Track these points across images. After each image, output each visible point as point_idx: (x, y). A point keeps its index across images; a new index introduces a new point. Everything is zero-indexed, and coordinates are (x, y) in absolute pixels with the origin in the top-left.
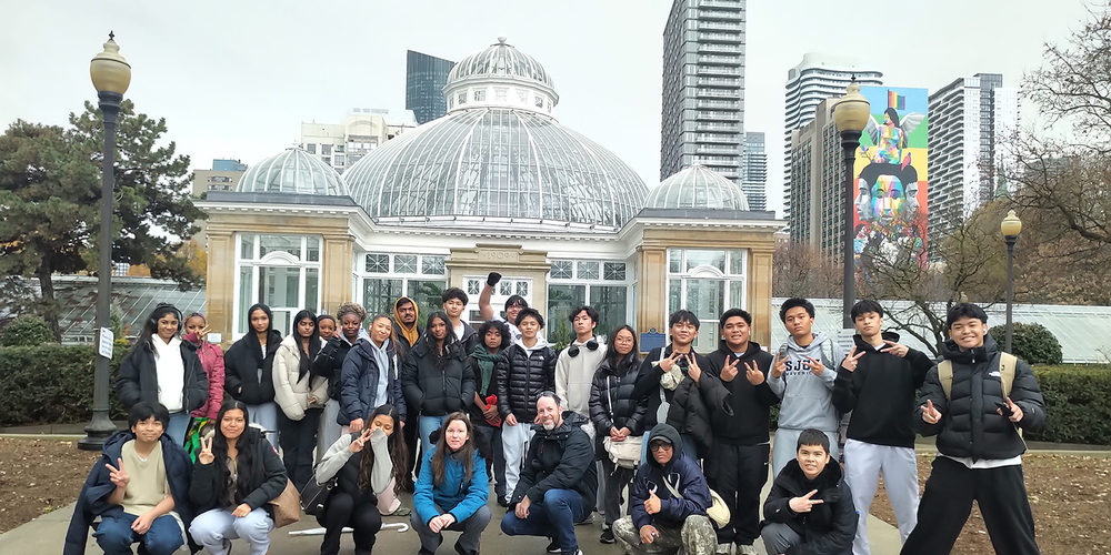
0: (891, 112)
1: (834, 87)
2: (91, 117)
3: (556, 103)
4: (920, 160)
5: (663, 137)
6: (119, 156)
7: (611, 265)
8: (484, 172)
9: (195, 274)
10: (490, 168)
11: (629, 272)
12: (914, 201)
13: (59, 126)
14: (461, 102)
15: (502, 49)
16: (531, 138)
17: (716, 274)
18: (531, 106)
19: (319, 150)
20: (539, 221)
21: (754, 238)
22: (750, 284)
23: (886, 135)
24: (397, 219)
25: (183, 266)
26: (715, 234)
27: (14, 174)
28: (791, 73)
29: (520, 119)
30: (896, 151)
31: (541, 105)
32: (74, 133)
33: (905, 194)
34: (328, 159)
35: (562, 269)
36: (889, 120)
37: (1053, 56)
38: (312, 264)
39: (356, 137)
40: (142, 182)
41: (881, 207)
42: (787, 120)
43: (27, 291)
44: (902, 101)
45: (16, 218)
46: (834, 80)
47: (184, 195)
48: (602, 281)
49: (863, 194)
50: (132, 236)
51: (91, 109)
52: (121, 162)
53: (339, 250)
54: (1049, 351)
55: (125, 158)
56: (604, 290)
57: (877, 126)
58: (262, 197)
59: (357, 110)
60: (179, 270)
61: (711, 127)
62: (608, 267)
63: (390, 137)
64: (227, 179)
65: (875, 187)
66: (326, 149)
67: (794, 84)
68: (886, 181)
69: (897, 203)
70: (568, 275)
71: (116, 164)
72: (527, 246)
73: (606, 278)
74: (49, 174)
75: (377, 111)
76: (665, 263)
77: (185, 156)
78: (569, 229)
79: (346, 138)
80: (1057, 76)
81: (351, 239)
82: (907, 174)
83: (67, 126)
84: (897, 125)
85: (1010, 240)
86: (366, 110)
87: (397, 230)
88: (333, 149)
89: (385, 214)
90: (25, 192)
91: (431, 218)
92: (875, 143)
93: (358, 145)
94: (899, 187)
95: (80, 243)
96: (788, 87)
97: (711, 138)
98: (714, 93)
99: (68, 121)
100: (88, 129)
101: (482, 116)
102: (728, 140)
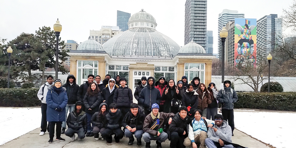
0: (246, 25)
1: (231, 19)
2: (41, 31)
3: (156, 26)
4: (254, 38)
5: (185, 33)
6: (47, 41)
7: (170, 67)
8: (138, 44)
9: (66, 70)
10: (139, 43)
11: (175, 69)
12: (253, 49)
13: (33, 34)
14: (132, 26)
15: (142, 12)
16: (150, 35)
17: (197, 70)
18: (150, 27)
19: (95, 37)
20: (152, 56)
21: (207, 60)
22: (206, 72)
23: (245, 31)
24: (116, 56)
25: (63, 68)
26: (197, 60)
27: (22, 46)
28: (220, 15)
29: (147, 30)
30: (248, 36)
31: (152, 27)
32: (36, 35)
33: (250, 47)
34: (97, 40)
35: (158, 68)
36: (246, 27)
37: (285, 12)
38: (96, 68)
39: (104, 34)
40: (53, 47)
41: (244, 51)
42: (219, 28)
43: (25, 75)
44: (249, 22)
45: (23, 57)
46: (231, 17)
47: (63, 50)
48: (168, 72)
49: (239, 47)
50: (50, 61)
51: (40, 30)
52: (48, 43)
53: (102, 64)
54: (280, 89)
55: (49, 42)
56: (169, 74)
57: (243, 29)
58: (83, 51)
59: (104, 27)
60: (62, 69)
61: (198, 30)
62: (170, 68)
63: (113, 34)
64: (71, 45)
65: (242, 46)
66: (96, 37)
67: (220, 18)
68: (245, 44)
69: (248, 50)
70: (159, 70)
71: (47, 43)
72: (149, 63)
73: (169, 71)
74: (31, 46)
75: (109, 27)
76: (184, 67)
77: (63, 41)
78: (160, 58)
79: (102, 34)
80: (286, 17)
81: (105, 62)
82: (251, 42)
83: (35, 34)
84: (248, 29)
85: (269, 61)
86: (107, 27)
87: (116, 59)
88: (98, 37)
89: (113, 55)
90: (25, 50)
91: (125, 56)
92: (242, 34)
93: (105, 36)
94: (249, 45)
95: (38, 63)
96: (219, 18)
97: (198, 33)
98: (199, 21)
99: (35, 32)
100: (40, 34)
101: (137, 30)
102: (202, 33)
